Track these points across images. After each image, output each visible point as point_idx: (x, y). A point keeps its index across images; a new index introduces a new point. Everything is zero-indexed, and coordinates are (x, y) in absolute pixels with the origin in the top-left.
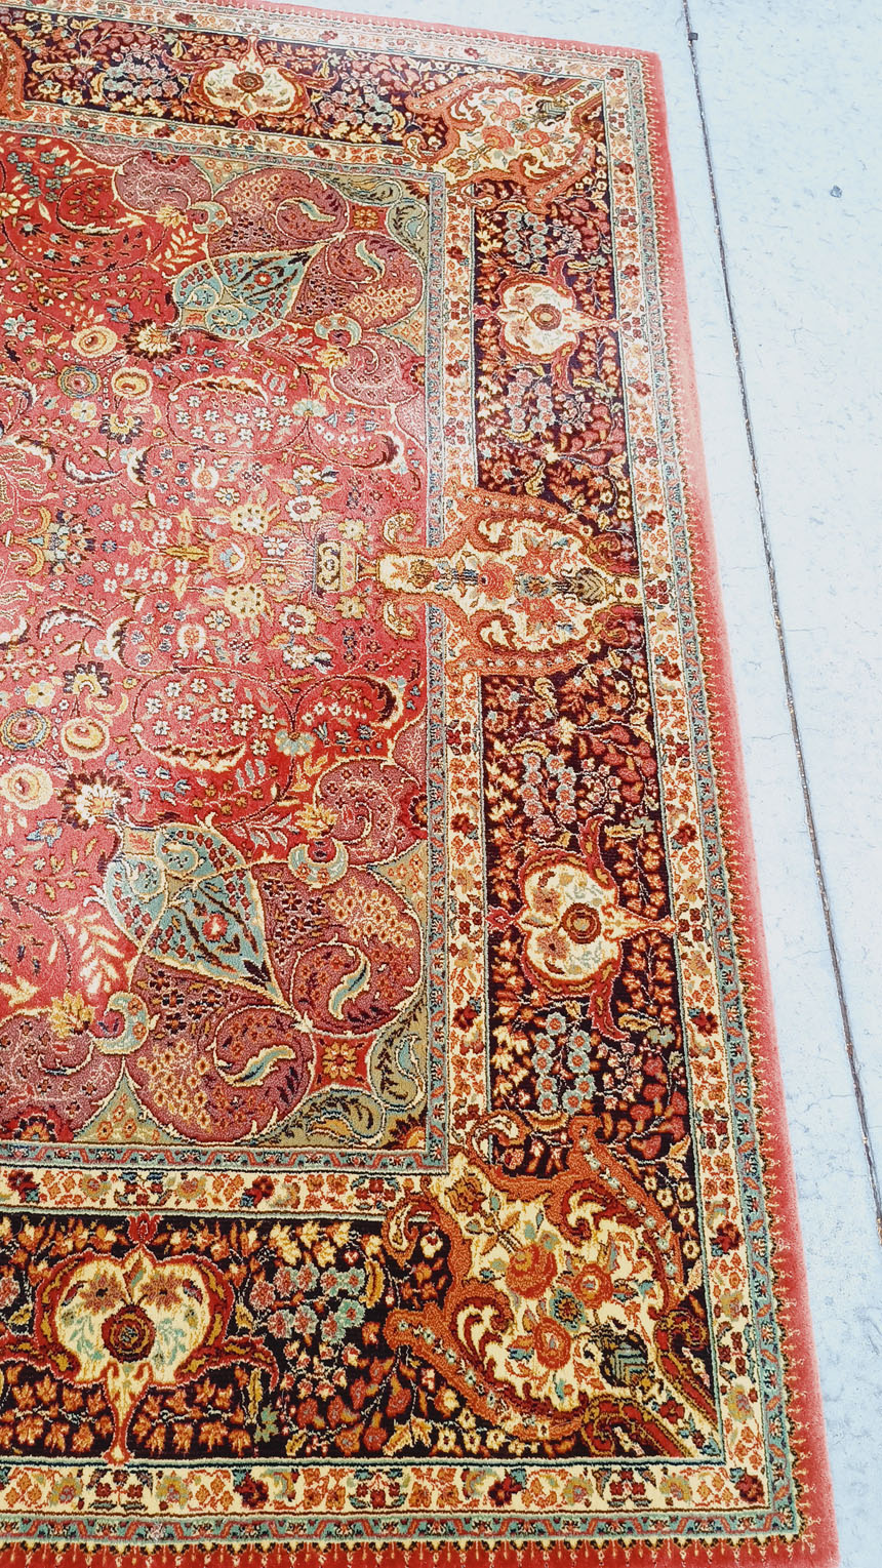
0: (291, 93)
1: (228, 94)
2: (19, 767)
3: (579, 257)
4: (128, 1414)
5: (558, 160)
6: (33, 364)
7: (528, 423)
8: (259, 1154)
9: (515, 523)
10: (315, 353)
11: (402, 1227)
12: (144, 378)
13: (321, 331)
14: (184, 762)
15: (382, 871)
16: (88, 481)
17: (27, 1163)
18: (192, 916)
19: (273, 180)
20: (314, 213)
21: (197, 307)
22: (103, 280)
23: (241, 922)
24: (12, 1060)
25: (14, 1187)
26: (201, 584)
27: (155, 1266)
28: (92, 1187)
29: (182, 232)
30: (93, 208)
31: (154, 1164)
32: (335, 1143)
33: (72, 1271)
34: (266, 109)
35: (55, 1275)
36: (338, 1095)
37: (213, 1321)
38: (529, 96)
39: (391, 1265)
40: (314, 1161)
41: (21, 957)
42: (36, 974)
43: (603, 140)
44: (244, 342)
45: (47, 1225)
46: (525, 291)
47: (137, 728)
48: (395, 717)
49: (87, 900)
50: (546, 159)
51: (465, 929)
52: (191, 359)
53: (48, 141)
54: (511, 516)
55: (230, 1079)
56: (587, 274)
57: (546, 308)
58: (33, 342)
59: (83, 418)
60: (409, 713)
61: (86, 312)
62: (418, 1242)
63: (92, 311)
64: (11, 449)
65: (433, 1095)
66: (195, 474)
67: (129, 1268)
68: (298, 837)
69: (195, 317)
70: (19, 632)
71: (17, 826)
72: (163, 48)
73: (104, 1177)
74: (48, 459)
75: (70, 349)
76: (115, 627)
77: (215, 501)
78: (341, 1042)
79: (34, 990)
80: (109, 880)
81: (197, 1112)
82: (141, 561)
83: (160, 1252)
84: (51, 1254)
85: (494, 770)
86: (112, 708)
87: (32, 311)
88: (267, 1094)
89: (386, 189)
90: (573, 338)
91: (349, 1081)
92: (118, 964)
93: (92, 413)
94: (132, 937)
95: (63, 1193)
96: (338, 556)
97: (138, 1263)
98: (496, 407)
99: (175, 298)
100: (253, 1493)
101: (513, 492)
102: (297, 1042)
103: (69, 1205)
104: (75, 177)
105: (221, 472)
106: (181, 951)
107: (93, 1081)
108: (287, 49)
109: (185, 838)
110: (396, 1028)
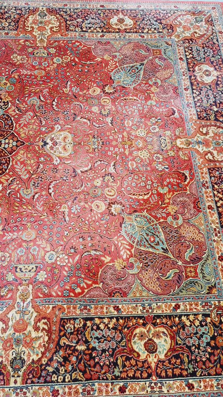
0: (132, 22)
1: (116, 24)
2: (96, 201)
3: (213, 57)
4: (155, 367)
5: (203, 32)
6: (81, 99)
7: (208, 101)
8: (175, 298)
9: (209, 128)
10: (150, 89)
11: (215, 315)
12: (109, 99)
13: (151, 83)
14: (136, 197)
15: (192, 221)
16: (99, 127)
17: (117, 303)
18: (146, 237)
19: (132, 45)
20: (143, 53)
21: (118, 80)
22: (94, 75)
23: (158, 237)
24: (108, 277)
25: (115, 310)
26: (132, 151)
27: (154, 328)
28: (134, 308)
29: (111, 61)
30: (88, 57)
31: (149, 302)
32: (193, 293)
33: (133, 331)
34: (126, 27)
35: (129, 332)
36: (192, 281)
37: (171, 342)
38: (192, 16)
39: (214, 325)
40: (189, 298)
41: (105, 250)
42: (110, 254)
43: (214, 26)
44: (132, 87)
45: (125, 319)
46: (201, 67)
47: (123, 189)
48: (188, 181)
49: (119, 234)
50: (200, 32)
51: (216, 235)
52: (119, 93)
53: (74, 41)
54: (208, 126)
55: (164, 278)
56: (216, 61)
57: (207, 71)
58: (80, 93)
59: (95, 111)
60: (191, 180)
61: (91, 84)
62: (220, 319)
63: (93, 84)
64: (79, 120)
65: (217, 279)
66: (126, 122)
67: (147, 329)
68: (168, 214)
69: (119, 82)
70: (89, 167)
71: (98, 217)
72: (98, 14)
73: (137, 306)
74: (88, 122)
75: (89, 94)
76: (112, 164)
77: (132, 129)
78: (190, 267)
79: (110, 258)
80: (123, 229)
81: (157, 287)
82: (116, 146)
83: (155, 325)
84: (127, 326)
85: (216, 193)
86: (116, 185)
87: (78, 85)
88: (174, 281)
89: (160, 44)
90: (215, 78)
91: (194, 277)
92: (130, 250)
93: (97, 109)
94: (132, 243)
95: (127, 311)
96: (165, 140)
97: (150, 328)
98: (199, 98)
99: (113, 78)
100: (191, 387)
101: (207, 119)
102: (179, 267)
103: (129, 314)
104: (82, 50)
105: (132, 121)
106: (145, 246)
107: (129, 281)
108: (129, 11)
109: (140, 217)
110: (204, 262)
